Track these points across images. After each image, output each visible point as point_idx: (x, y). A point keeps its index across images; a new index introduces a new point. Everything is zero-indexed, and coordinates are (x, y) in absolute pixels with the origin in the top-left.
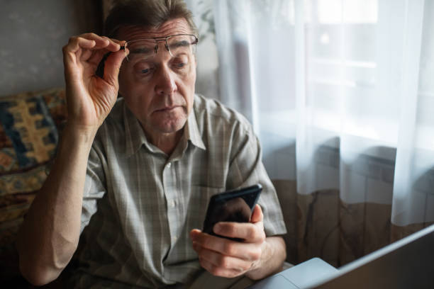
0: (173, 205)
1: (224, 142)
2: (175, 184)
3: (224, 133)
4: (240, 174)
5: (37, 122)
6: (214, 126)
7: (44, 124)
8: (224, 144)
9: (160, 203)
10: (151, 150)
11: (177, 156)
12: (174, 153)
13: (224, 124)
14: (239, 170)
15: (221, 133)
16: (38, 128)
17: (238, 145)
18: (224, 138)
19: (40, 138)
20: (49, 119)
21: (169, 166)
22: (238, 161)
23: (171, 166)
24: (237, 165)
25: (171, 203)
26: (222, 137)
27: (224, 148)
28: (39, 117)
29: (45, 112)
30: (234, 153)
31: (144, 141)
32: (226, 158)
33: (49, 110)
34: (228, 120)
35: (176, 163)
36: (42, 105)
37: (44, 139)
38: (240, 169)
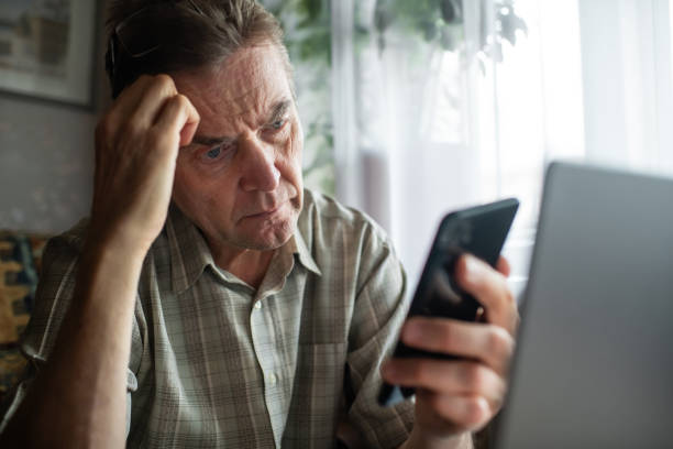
0: (274, 381)
1: (346, 261)
2: (273, 340)
3: (346, 245)
4: (373, 315)
5: (8, 274)
6: (328, 234)
7: (21, 278)
8: (346, 265)
9: (249, 378)
10: (223, 277)
11: (272, 287)
12: (265, 282)
13: (344, 230)
14: (372, 309)
15: (341, 245)
16: (8, 283)
17: (371, 263)
18: (346, 255)
19: (9, 301)
20: (31, 273)
21: (258, 305)
22: (370, 292)
23: (263, 306)
24: (368, 299)
25: (269, 377)
26: (343, 252)
27: (346, 271)
28: (14, 267)
29: (27, 259)
30: (364, 278)
31: (210, 261)
32: (350, 288)
33: (34, 260)
34: (351, 224)
35: (271, 299)
36: (25, 249)
37: (15, 304)
38: (373, 305)
